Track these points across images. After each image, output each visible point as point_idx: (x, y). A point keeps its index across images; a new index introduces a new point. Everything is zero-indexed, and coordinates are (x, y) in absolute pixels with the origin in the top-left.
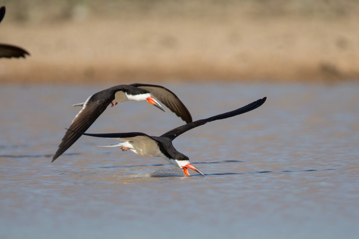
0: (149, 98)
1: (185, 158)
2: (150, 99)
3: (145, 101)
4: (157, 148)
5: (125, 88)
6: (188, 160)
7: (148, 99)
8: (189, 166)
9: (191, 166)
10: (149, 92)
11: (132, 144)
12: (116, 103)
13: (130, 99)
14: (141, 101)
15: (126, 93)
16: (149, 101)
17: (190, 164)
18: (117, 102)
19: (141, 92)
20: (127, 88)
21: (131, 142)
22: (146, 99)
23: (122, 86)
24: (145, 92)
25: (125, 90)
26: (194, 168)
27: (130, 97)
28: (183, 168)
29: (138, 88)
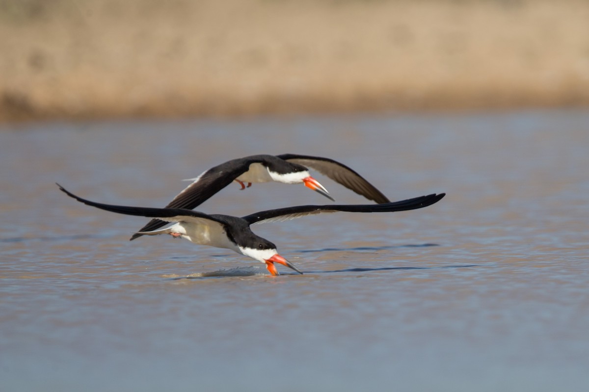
0: (307, 179)
1: (269, 246)
2: (309, 181)
3: (300, 183)
4: (223, 233)
5: (267, 160)
6: (275, 250)
7: (305, 181)
8: (275, 259)
9: (279, 258)
10: (307, 170)
11: (184, 227)
12: (250, 184)
13: (274, 180)
14: (294, 184)
15: (268, 168)
16: (307, 185)
17: (278, 255)
18: (250, 182)
19: (293, 168)
20: (270, 161)
21: (183, 223)
22: (302, 181)
23: (261, 156)
24: (300, 169)
25: (265, 164)
26: (283, 261)
27: (275, 176)
28: (267, 263)
29: (287, 163)
